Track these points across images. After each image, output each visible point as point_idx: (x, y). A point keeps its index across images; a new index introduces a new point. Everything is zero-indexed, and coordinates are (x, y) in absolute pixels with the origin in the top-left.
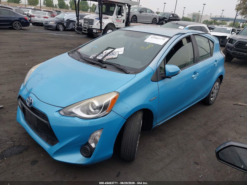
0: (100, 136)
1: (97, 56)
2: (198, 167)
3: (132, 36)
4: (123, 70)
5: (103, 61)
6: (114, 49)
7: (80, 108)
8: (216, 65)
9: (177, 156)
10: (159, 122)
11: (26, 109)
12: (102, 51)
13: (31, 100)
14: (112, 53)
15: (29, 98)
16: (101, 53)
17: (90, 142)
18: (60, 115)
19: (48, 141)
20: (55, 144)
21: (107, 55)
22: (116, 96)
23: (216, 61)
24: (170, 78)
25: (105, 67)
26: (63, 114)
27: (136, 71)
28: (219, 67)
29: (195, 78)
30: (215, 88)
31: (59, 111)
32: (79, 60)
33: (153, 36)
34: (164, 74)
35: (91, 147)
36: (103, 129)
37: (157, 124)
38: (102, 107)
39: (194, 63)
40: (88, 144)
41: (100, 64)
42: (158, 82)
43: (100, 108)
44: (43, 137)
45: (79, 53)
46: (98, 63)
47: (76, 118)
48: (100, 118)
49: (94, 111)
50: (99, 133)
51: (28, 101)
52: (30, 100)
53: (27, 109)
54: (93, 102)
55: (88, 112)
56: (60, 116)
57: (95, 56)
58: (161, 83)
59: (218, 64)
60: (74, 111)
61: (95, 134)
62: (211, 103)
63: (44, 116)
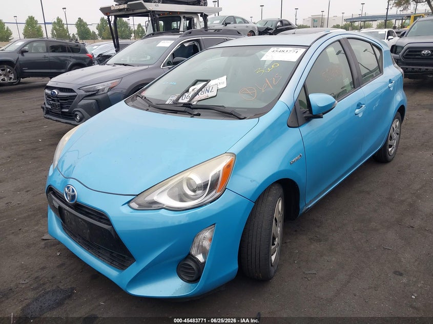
0: (210, 240)
1: (178, 99)
2: (405, 280)
3: (236, 55)
4: (232, 114)
5: (191, 104)
6: (208, 81)
7: (167, 191)
8: (391, 89)
9: (358, 264)
10: (310, 202)
11: (65, 209)
12: (185, 88)
13: (73, 191)
14: (207, 90)
15: (68, 188)
16: (186, 92)
17: (193, 252)
18: (132, 210)
19: (114, 263)
20: (128, 267)
21: (197, 94)
22: (231, 161)
23: (390, 81)
24: (321, 117)
25: (199, 115)
26: (137, 206)
27: (258, 113)
28: (397, 91)
29: (360, 115)
30: (395, 129)
31: (128, 202)
32: (147, 110)
33: (275, 49)
34: (308, 112)
35: (197, 262)
36: (214, 224)
37: (306, 205)
38: (208, 184)
39: (354, 87)
40: (190, 257)
41: (189, 110)
42: (301, 128)
43: (204, 186)
44: (103, 257)
45: (145, 98)
46: (183, 109)
47: (163, 212)
48: (205, 204)
49: (193, 194)
50: (207, 234)
51: (66, 194)
52: (70, 191)
53: (67, 208)
54: (189, 176)
55: (182, 197)
56: (131, 212)
57: (175, 98)
58: (305, 129)
59: (394, 87)
60: (156, 198)
61: (201, 236)
62: (390, 158)
63: (101, 216)
